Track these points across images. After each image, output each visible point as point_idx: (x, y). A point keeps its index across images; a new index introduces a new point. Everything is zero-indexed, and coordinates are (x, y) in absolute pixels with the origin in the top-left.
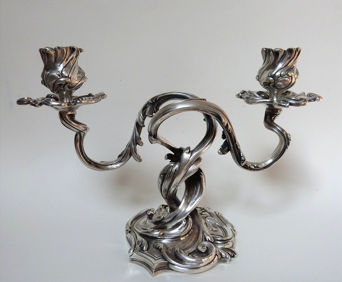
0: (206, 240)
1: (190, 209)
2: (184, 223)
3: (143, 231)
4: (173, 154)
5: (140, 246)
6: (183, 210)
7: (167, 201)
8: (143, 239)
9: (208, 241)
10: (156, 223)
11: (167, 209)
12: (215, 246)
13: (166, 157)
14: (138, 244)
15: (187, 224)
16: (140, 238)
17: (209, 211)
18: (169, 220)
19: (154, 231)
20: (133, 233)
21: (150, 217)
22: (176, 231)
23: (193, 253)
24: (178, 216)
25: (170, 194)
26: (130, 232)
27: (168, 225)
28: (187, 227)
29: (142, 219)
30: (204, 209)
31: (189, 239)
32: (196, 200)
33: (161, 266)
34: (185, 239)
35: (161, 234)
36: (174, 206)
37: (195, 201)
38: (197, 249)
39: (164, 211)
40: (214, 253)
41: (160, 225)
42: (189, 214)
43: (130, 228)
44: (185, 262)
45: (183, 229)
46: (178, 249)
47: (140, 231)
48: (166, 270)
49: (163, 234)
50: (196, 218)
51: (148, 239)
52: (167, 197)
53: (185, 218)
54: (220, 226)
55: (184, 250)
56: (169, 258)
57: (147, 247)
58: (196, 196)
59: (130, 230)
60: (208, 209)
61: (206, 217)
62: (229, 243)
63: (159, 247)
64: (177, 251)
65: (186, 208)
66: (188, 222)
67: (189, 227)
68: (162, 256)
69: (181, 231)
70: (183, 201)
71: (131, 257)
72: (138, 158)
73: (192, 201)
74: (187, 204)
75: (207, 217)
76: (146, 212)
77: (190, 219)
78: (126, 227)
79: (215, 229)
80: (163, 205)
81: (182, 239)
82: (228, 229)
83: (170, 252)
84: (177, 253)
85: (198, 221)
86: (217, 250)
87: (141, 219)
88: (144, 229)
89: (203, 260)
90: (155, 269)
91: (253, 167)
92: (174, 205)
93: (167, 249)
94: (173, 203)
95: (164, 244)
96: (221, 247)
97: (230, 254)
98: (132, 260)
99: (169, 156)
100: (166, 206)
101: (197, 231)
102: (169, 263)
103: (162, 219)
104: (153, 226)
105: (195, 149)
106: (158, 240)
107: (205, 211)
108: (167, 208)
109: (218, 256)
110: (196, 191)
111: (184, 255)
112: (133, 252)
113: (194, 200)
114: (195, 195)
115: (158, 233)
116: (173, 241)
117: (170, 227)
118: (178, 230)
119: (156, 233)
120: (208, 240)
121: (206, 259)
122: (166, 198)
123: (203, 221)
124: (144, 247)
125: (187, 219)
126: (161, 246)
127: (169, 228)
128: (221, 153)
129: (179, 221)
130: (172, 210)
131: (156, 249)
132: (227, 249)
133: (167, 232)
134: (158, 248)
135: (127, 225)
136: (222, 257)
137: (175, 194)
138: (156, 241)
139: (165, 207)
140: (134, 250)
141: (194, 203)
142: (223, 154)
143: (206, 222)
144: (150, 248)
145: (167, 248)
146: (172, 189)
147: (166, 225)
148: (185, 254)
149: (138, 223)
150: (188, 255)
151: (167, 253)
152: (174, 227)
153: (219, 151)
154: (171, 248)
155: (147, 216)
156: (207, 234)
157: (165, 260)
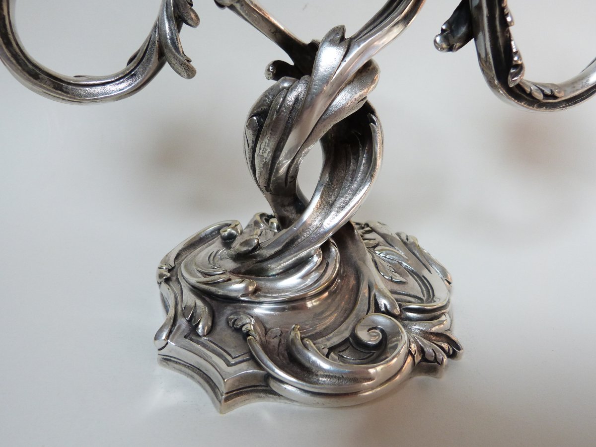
0: (378, 310)
1: (333, 220)
2: (316, 259)
3: (203, 279)
4: (291, 63)
5: (189, 321)
6: (316, 223)
7: (269, 196)
8: (199, 303)
9: (383, 312)
10: (239, 257)
11: (272, 223)
12: (405, 326)
13: (268, 70)
14: (184, 316)
15: (324, 264)
16: (190, 299)
17: (383, 230)
18: (272, 252)
19: (229, 280)
20: (176, 284)
21: (228, 241)
22: (293, 281)
23: (343, 348)
24: (299, 240)
25: (278, 179)
26: (167, 280)
27: (273, 266)
28: (325, 271)
29: (207, 247)
30: (367, 225)
31: (329, 305)
32: (354, 195)
33: (247, 385)
34: (320, 305)
35: (251, 288)
36: (290, 213)
37: (351, 200)
38: (354, 335)
39: (265, 229)
40: (402, 350)
41: (250, 264)
42: (333, 237)
43: (170, 271)
44: (317, 375)
45: (314, 276)
46: (299, 337)
47: (193, 280)
48: (262, 395)
49: (256, 291)
50: (351, 247)
51: (214, 303)
52: (268, 185)
53: (322, 247)
54: (412, 271)
55: (314, 338)
56: (270, 363)
57: (210, 324)
58: (355, 186)
59: (169, 276)
60: (380, 226)
61: (374, 247)
62: (443, 318)
63: (244, 325)
64: (293, 342)
65: (325, 218)
66: (329, 257)
67: (331, 272)
68: (250, 353)
69: (309, 281)
70: (317, 199)
71: (163, 352)
72: (182, 64)
73: (342, 199)
74: (328, 205)
75: (378, 245)
76: (219, 229)
77: (334, 250)
78: (160, 268)
79: (398, 278)
80: (262, 215)
81: (309, 304)
82: (434, 278)
83: (276, 341)
84: (294, 349)
85: (354, 255)
86: (412, 340)
87: (204, 246)
88: (205, 274)
89: (372, 371)
90: (227, 393)
91: (542, 95)
92: (291, 208)
93: (266, 334)
94: (286, 203)
95: (258, 319)
96: (421, 331)
97: (447, 349)
98: (167, 360)
99: (279, 70)
100: (271, 217)
101: (353, 282)
102: (269, 377)
103: (255, 249)
104: (231, 265)
105: (361, 32)
106: (241, 307)
107: (373, 230)
108: (272, 220)
109: (413, 356)
110: (355, 171)
111: (316, 355)
112: (168, 337)
113: (349, 197)
114: (352, 183)
115: (242, 286)
116: (283, 310)
117: (278, 271)
118: (299, 280)
119: (237, 287)
120: (383, 309)
121: (379, 368)
122: (267, 188)
123: (369, 256)
124: (200, 326)
125: (325, 248)
126: (249, 324)
127: (274, 273)
128: (444, 46)
129: (303, 254)
130: (284, 223)
131: (233, 331)
132: (437, 334)
133: (269, 285)
134: (239, 330)
135: (165, 261)
136: (424, 359)
137: (294, 178)
138: (235, 308)
139: (267, 218)
140: (170, 332)
141: (347, 203)
142: (451, 48)
143: (376, 259)
144: (218, 328)
145: (266, 331)
146: (284, 163)
147: (264, 265)
148: (319, 352)
149: (194, 256)
150: (327, 356)
151: (265, 347)
152: (287, 272)
153: (438, 39)
154: (277, 330)
155: (220, 240)
156: (380, 291)
157: (258, 365)
